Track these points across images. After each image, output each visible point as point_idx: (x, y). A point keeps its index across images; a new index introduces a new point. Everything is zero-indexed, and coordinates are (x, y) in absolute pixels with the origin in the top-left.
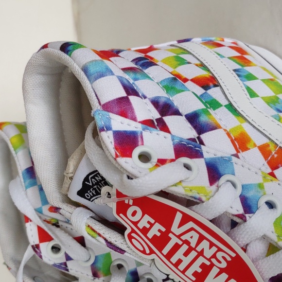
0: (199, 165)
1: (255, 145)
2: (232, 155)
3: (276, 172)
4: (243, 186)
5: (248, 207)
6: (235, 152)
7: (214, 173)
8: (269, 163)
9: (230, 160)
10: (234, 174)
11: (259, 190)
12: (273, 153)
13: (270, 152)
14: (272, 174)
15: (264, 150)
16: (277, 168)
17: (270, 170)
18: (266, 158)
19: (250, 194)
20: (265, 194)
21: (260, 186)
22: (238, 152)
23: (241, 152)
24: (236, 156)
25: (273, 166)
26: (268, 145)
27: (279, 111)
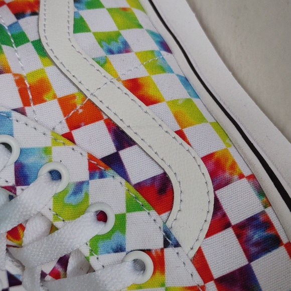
1: (55, 97)
2: (15, 110)
3: (76, 133)
4: (21, 151)
5: (23, 177)
8: (68, 121)
10: (12, 135)
11: (44, 155)
13: (75, 106)
14: (69, 137)
15: (66, 104)
16: (78, 127)
17: (66, 130)
18: (65, 113)
19: (29, 161)
20: (50, 161)
21: (47, 151)
22: (26, 103)
23: (32, 104)
24: (22, 111)
25: (74, 124)
26: (73, 97)
27: (111, 52)
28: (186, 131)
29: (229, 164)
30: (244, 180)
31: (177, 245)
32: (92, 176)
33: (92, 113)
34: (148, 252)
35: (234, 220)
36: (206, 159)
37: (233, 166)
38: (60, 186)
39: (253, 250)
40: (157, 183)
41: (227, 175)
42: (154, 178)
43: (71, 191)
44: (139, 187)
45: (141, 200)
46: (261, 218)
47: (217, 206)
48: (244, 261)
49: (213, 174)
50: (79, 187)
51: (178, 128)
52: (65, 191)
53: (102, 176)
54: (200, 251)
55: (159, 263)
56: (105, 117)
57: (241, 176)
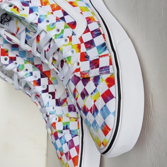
0: (27, 9)
1: (49, 4)
2: (39, 6)
3: (54, 12)
4: (40, 16)
5: (40, 21)
7: (31, 11)
8: (52, 10)
9: (37, 7)
10: (38, 12)
11: (45, 17)
12: (55, 7)
13: (54, 6)
14: (52, 13)
15: (52, 6)
16: (54, 11)
17: (52, 12)
18: (52, 8)
19: (41, 18)
20: (47, 18)
21: (46, 16)
22: (42, 5)
24: (41, 7)
25: (53, 10)
26: (54, 4)
28: (83, 13)
29: (92, 19)
30: (96, 22)
31: (75, 35)
32: (57, 22)
33: (59, 8)
34: (68, 37)
35: (91, 30)
36: (86, 18)
37: (94, 19)
38: (49, 24)
39: (94, 36)
40: (73, 23)
41: (91, 21)
42: (72, 22)
43: (51, 25)
44: (68, 24)
45: (68, 26)
46: (98, 29)
47: (87, 27)
48: (91, 38)
49: (88, 21)
50: (53, 24)
51: (81, 12)
52: (50, 25)
53: (59, 21)
54: (81, 37)
55: (71, 39)
56: (62, 9)
57: (95, 21)
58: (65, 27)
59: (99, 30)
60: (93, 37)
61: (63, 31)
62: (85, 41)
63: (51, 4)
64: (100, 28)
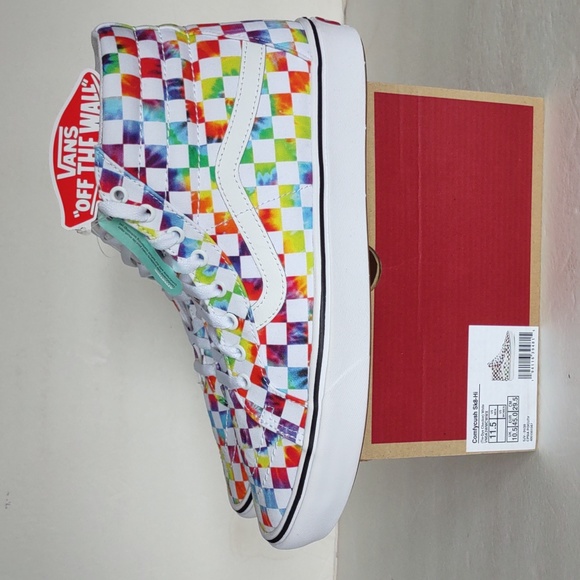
0: (157, 215)
1: (212, 211)
2: (187, 215)
3: (219, 237)
4: (185, 238)
5: (183, 252)
6: (190, 212)
7: (166, 223)
8: (217, 229)
9: (181, 218)
10: (182, 228)
11: (197, 244)
12: (225, 221)
13: (223, 220)
14: (214, 238)
15: (218, 217)
16: (221, 233)
17: (214, 233)
18: (216, 223)
19: (188, 245)
20: (200, 248)
21: (199, 242)
22: (194, 211)
23: (197, 213)
24: (190, 217)
25: (219, 231)
26: (223, 214)
27: (261, 183)
28: (286, 256)
29: (303, 286)
30: (306, 300)
31: (253, 321)
32: (220, 265)
33: (232, 228)
34: (238, 317)
35: (290, 319)
36: (289, 279)
37: (304, 289)
38: (201, 263)
39: (292, 339)
40: (255, 283)
41: (297, 293)
42: (255, 279)
43: (207, 268)
44: (245, 282)
45: (242, 289)
46: (304, 325)
47: (284, 308)
48: (285, 343)
49: (289, 289)
50: (212, 268)
51: (282, 252)
52: (204, 267)
53: (226, 267)
54: (264, 328)
55: (241, 325)
56: (239, 233)
57: (305, 297)
58: (237, 291)
59: (305, 330)
60: (289, 342)
61: (229, 295)
62: (269, 342)
63: (216, 211)
64: (310, 324)
